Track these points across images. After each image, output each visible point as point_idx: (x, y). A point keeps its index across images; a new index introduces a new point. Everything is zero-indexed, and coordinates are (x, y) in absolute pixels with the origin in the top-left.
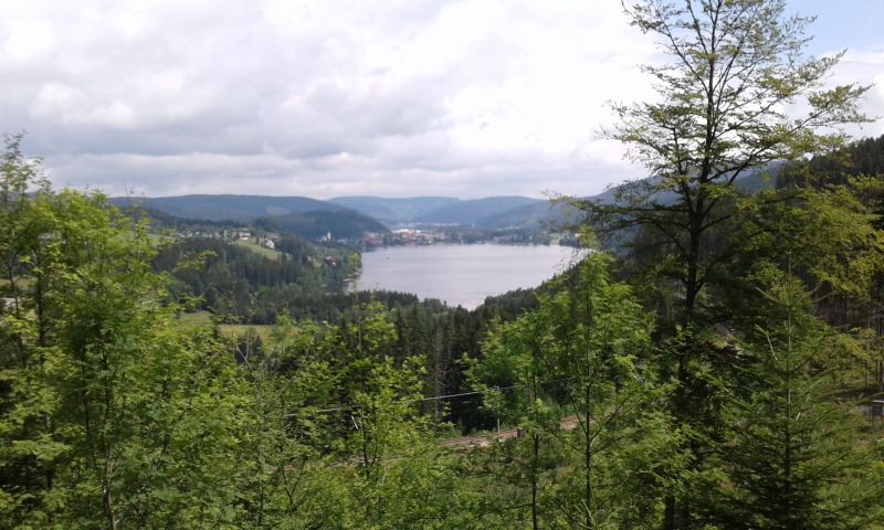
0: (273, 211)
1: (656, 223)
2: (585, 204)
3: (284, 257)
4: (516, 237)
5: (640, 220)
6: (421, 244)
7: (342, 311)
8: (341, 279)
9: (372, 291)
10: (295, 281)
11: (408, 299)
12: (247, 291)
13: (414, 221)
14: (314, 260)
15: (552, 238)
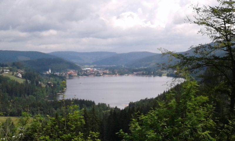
0: (21, 59)
1: (215, 66)
2: (180, 56)
3: (27, 82)
4: (145, 72)
5: (207, 64)
6: (97, 76)
7: (56, 109)
8: (56, 93)
9: (71, 99)
10: (32, 94)
11: (90, 104)
12: (7, 99)
13: (93, 64)
14: (42, 83)
15: (163, 73)
